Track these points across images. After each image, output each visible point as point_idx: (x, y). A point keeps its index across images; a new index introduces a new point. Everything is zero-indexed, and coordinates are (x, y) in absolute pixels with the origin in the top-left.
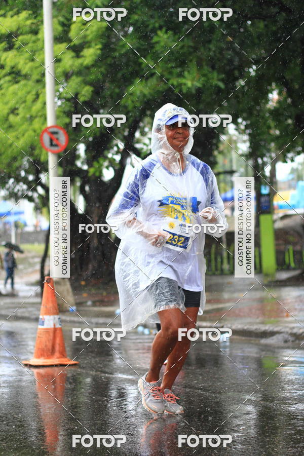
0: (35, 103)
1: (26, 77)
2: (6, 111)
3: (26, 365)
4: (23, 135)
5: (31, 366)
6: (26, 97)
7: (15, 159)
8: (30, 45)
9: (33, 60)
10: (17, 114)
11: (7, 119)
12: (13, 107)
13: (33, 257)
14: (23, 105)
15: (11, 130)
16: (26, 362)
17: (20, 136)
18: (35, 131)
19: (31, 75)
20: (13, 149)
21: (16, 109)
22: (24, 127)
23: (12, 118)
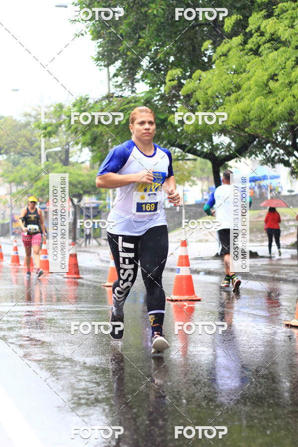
0: (294, 69)
1: (286, 43)
2: (266, 77)
3: (287, 325)
4: (283, 101)
5: (292, 326)
6: (285, 63)
7: (274, 124)
8: (290, 12)
9: (292, 27)
10: (277, 80)
11: (267, 85)
12: (273, 73)
13: (288, 221)
14: (283, 72)
15: (271, 95)
16: (287, 323)
17: (279, 101)
18: (294, 97)
19: (290, 42)
20: (273, 115)
21: (276, 75)
22: (283, 92)
23: (272, 84)
